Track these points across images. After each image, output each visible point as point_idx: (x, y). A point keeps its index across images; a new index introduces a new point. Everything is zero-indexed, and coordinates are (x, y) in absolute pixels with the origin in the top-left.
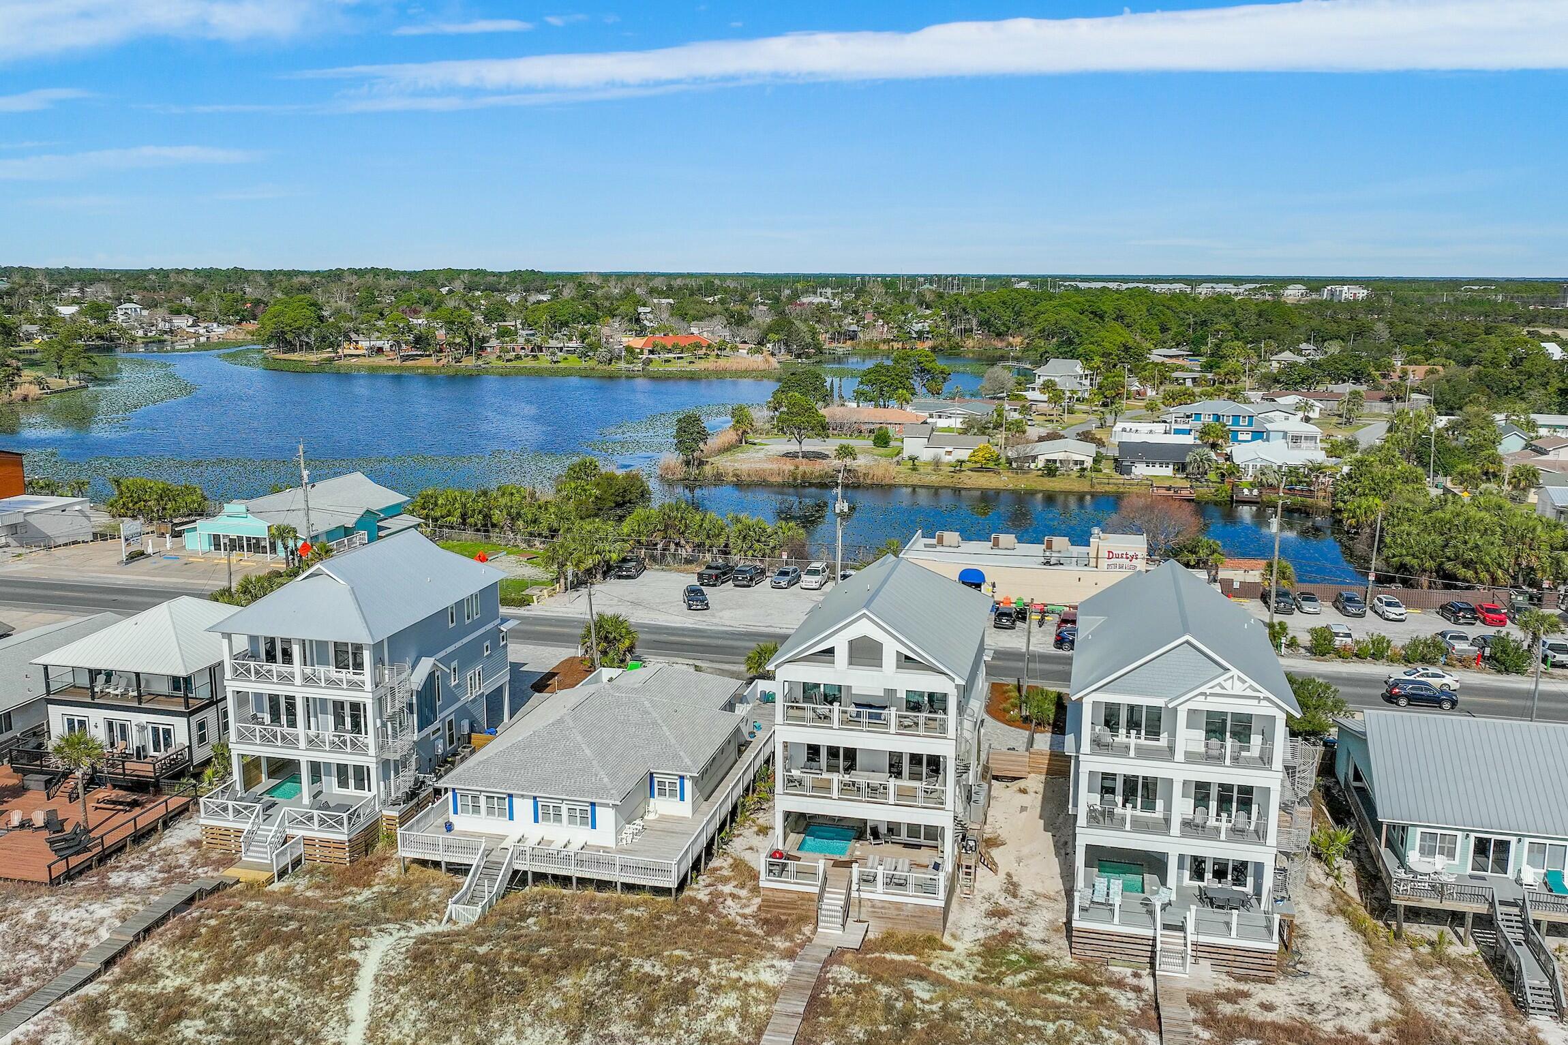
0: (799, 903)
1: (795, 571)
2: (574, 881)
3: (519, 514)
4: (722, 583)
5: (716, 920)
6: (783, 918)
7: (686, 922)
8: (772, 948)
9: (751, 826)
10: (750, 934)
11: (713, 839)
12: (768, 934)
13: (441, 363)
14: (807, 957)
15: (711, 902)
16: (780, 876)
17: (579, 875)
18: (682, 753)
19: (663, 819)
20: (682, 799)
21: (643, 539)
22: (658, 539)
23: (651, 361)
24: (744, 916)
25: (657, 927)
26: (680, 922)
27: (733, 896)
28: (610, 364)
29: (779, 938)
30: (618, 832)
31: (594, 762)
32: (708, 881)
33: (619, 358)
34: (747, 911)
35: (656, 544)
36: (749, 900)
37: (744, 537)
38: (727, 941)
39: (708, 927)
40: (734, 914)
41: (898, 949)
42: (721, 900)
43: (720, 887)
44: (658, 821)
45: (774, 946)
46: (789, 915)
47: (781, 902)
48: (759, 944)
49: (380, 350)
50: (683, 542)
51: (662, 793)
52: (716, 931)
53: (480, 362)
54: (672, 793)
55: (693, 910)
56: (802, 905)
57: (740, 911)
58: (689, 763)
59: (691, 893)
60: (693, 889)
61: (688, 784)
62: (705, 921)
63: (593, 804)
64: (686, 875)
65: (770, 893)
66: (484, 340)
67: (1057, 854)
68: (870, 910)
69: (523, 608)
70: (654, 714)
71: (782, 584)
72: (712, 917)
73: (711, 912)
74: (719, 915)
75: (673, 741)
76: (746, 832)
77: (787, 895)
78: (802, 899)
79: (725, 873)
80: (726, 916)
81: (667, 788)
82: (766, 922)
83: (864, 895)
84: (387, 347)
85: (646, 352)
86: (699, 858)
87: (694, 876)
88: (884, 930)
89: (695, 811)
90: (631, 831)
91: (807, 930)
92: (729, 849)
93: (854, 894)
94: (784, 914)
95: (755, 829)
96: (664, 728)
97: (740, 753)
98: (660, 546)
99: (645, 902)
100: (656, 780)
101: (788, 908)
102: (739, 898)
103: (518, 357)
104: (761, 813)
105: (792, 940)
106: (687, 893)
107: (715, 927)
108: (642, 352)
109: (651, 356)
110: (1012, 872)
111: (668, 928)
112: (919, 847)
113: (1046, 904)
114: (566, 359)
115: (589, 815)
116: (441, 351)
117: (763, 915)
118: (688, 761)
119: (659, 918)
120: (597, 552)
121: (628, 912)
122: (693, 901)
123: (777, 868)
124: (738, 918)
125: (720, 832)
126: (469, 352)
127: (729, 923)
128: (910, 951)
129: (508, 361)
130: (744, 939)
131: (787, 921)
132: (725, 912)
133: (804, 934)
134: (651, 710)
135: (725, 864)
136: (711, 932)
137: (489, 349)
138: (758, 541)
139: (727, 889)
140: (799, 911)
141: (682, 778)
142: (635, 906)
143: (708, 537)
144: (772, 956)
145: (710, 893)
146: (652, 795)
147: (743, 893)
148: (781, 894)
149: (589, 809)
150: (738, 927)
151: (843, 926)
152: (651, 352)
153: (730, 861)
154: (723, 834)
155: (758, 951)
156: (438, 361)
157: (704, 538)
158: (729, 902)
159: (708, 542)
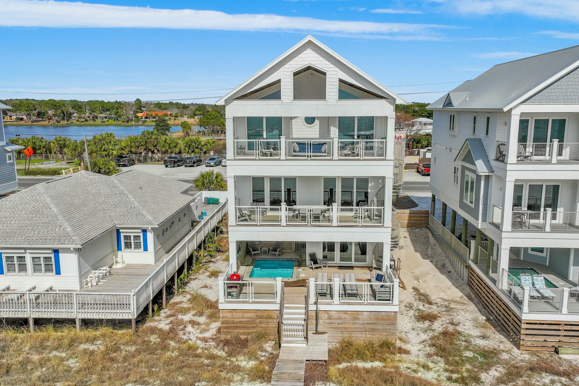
0: (258, 321)
1: (218, 158)
2: (31, 322)
3: (64, 144)
4: (178, 166)
5: (177, 346)
6: (243, 337)
7: (145, 351)
8: (237, 369)
9: (204, 273)
10: (213, 357)
11: (172, 279)
12: (230, 354)
13: (50, 123)
14: (283, 376)
15: (172, 330)
16: (238, 297)
17: (36, 316)
18: (144, 212)
19: (129, 267)
20: (146, 249)
21: (133, 150)
22: (142, 150)
23: (146, 121)
24: (205, 340)
25: (112, 360)
26: (138, 352)
27: (193, 323)
28: (128, 122)
29: (242, 358)
30: (82, 275)
31: (60, 217)
32: (169, 312)
33: (132, 120)
34: (207, 335)
35: (141, 153)
36: (208, 324)
37: (189, 147)
38: (189, 366)
39: (168, 354)
40: (194, 339)
41: (361, 356)
42: (181, 327)
43: (180, 317)
44: (125, 268)
45: (239, 366)
46: (249, 334)
47: (241, 322)
48: (223, 365)
49: (22, 119)
50: (156, 151)
51: (128, 245)
52: (177, 357)
53: (69, 123)
54: (137, 246)
55: (154, 339)
56: (260, 323)
57: (201, 336)
58: (150, 218)
59: (152, 324)
60: (155, 321)
61: (150, 236)
62: (165, 348)
63: (56, 251)
64: (147, 308)
65: (229, 315)
66: (71, 114)
67: (442, 272)
68: (327, 321)
69: (55, 176)
70: (122, 188)
71: (212, 164)
72: (172, 343)
73: (173, 339)
74: (180, 341)
75: (136, 204)
76: (201, 277)
77: (246, 315)
78: (261, 317)
79: (185, 305)
80: (186, 341)
81: (132, 241)
82: (227, 343)
83: (322, 307)
84: (25, 117)
85: (144, 118)
86: (160, 293)
87: (156, 309)
88: (340, 339)
89: (157, 260)
90: (96, 275)
91: (269, 346)
92: (187, 289)
93: (312, 307)
94: (244, 334)
95: (208, 274)
96: (130, 196)
97: (193, 226)
98: (143, 154)
99: (104, 335)
100: (122, 235)
101: (247, 328)
102: (198, 324)
103: (86, 120)
104: (211, 264)
105: (257, 359)
106: (149, 324)
107: (176, 353)
108: (142, 118)
109: (146, 119)
110: (416, 286)
111: (125, 359)
112: (352, 268)
113: (459, 307)
114: (108, 121)
115: (53, 262)
116: (51, 119)
117: (223, 337)
118: (149, 217)
119: (116, 349)
120: (104, 150)
121: (83, 346)
122: (153, 331)
123: (235, 290)
124: (199, 342)
125: (179, 274)
126: (63, 119)
127: (190, 348)
128: (373, 358)
129: (81, 122)
130: (206, 362)
131: (247, 340)
132: (185, 337)
133: (266, 351)
134: (119, 185)
135: (185, 299)
136: (171, 358)
137: (73, 118)
138: (197, 148)
139: (187, 318)
140: (258, 329)
141: (144, 231)
142: (93, 340)
143: (170, 148)
144: (239, 378)
145: (171, 322)
146: (119, 249)
147: (202, 320)
148: (240, 315)
149: (52, 256)
150: (199, 351)
151: (306, 338)
152: (146, 118)
153: (188, 296)
154: (182, 276)
155: (223, 374)
156: (49, 122)
157: (167, 148)
158: (189, 328)
159: (169, 150)
